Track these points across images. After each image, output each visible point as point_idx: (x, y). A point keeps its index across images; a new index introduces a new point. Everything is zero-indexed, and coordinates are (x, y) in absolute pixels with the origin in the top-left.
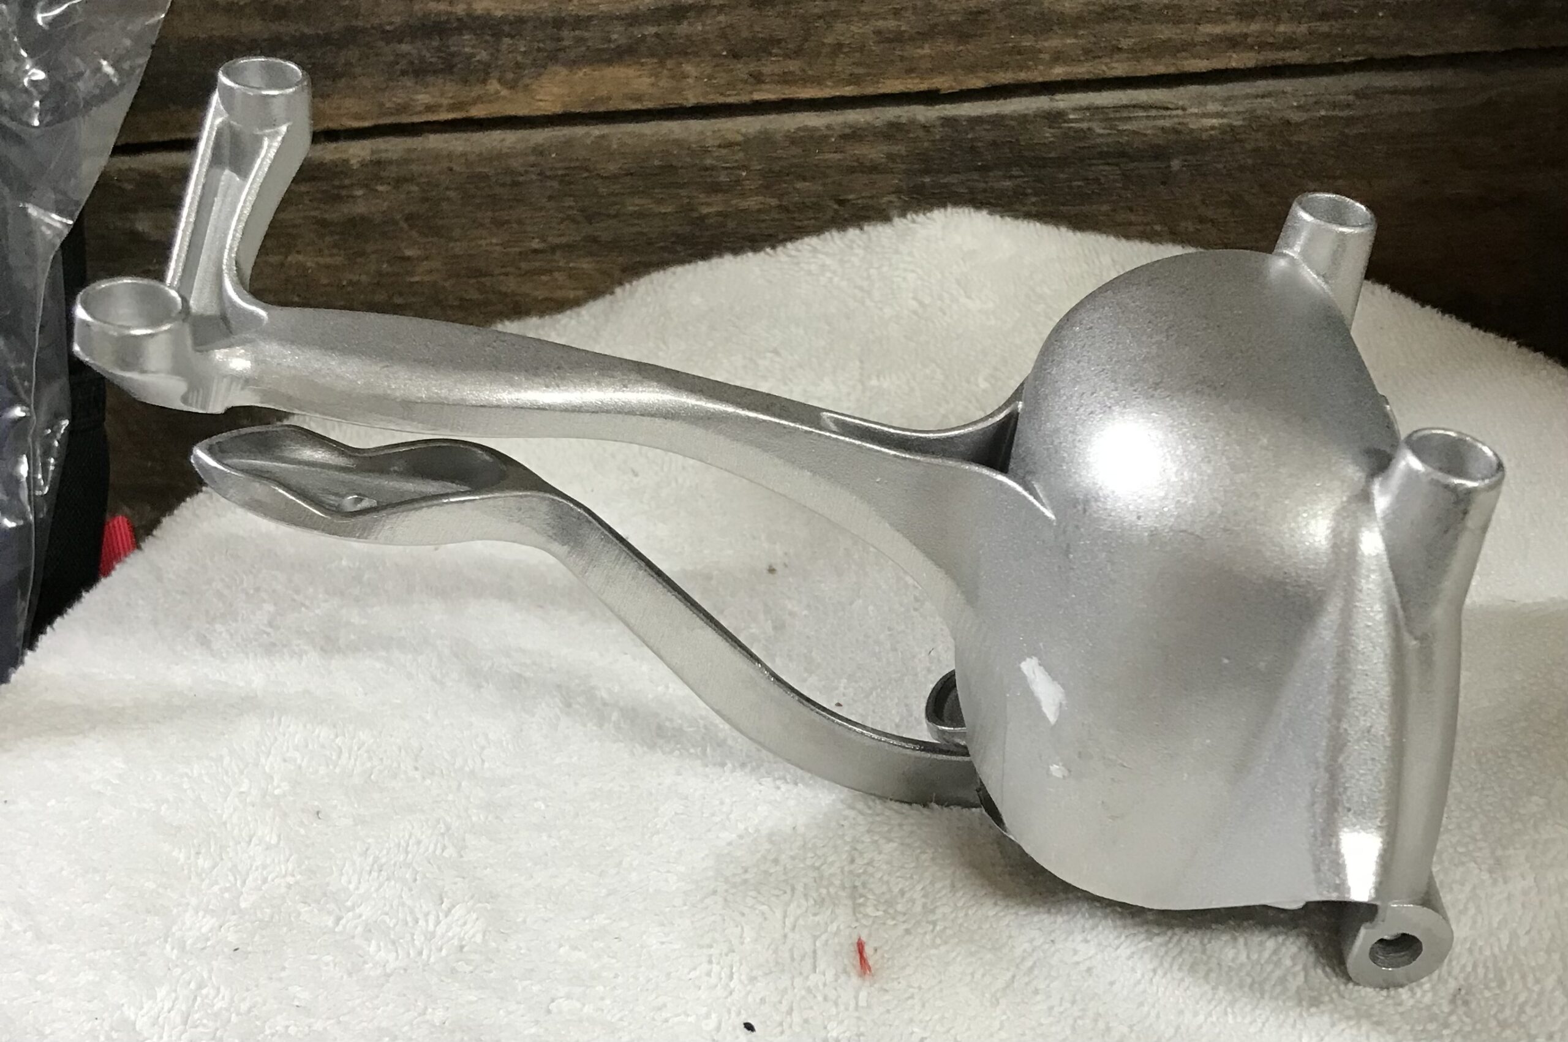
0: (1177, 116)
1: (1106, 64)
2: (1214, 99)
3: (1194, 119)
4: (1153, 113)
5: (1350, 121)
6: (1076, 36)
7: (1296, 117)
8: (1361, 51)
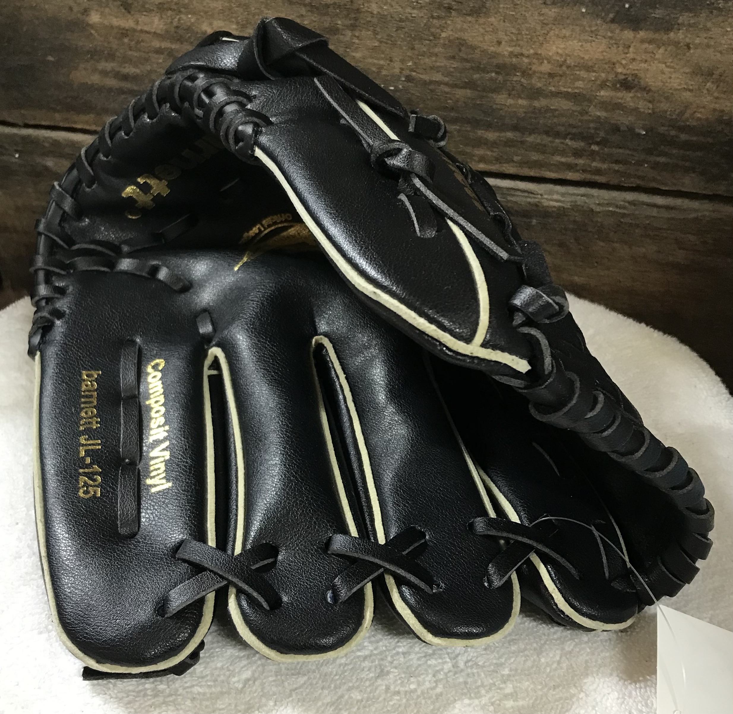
0: (538, 198)
1: (506, 167)
2: (558, 193)
3: (546, 201)
4: (526, 194)
5: (624, 215)
6: (492, 151)
7: (598, 209)
8: (634, 182)
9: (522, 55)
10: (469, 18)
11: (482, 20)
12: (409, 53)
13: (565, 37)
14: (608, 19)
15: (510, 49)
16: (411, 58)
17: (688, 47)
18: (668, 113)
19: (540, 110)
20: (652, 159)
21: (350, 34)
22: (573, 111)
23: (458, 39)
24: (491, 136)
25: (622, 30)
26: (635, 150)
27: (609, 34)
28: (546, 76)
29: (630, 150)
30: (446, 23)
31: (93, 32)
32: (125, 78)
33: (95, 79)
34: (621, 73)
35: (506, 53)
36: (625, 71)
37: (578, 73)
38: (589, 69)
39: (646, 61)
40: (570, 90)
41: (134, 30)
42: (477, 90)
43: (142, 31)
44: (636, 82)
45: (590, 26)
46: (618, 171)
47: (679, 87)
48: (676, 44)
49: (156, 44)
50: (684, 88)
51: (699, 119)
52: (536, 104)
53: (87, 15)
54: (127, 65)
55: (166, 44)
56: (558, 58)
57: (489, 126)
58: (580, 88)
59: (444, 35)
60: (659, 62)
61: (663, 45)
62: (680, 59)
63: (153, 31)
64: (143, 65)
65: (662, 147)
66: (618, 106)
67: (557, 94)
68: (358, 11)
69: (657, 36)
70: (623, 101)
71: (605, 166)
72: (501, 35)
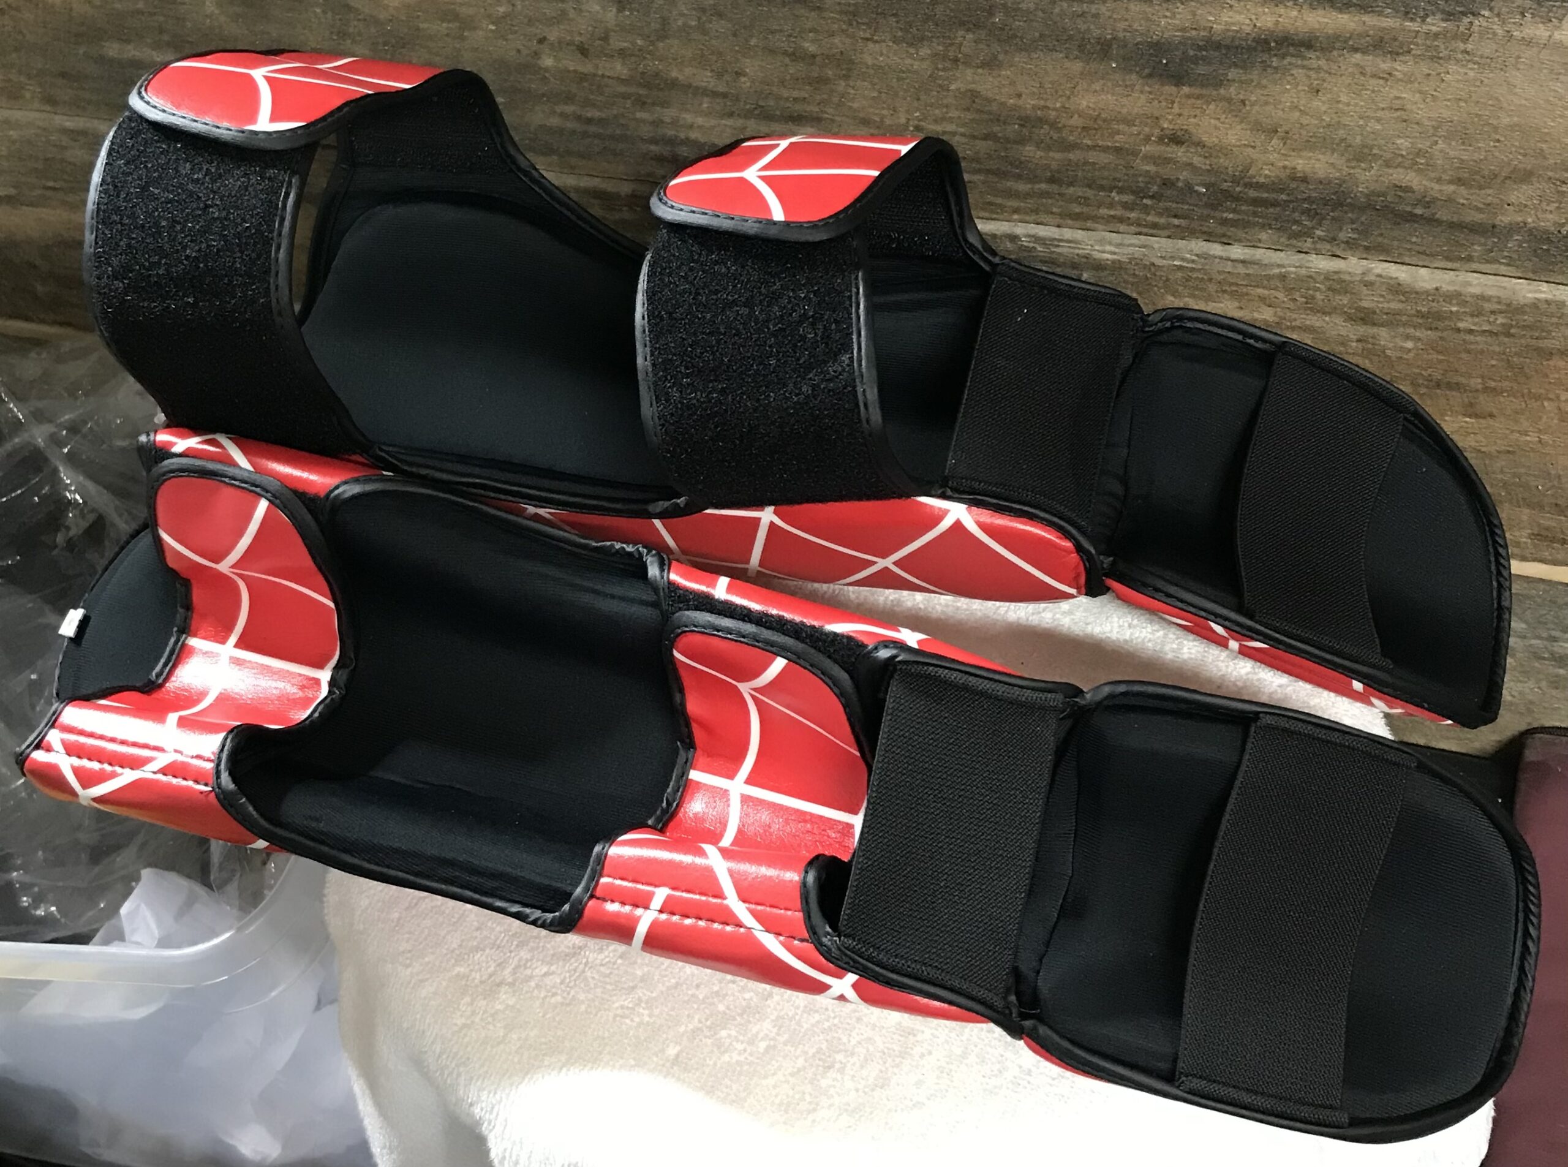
9: (1048, 108)
10: (980, 71)
11: (995, 73)
12: (916, 104)
13: (1096, 91)
14: (1144, 74)
15: (1032, 102)
16: (918, 110)
17: (1243, 102)
18: (1230, 169)
19: (1077, 165)
20: (1217, 214)
21: (844, 84)
22: (1117, 165)
23: (970, 91)
24: (1022, 187)
25: (1162, 85)
26: (1196, 206)
27: (1147, 88)
28: (1079, 130)
29: (1190, 205)
30: (954, 75)
31: (547, 75)
32: (589, 121)
33: (555, 121)
34: (1168, 128)
35: (1028, 106)
36: (1171, 127)
37: (1116, 126)
38: (1130, 123)
39: (1195, 116)
40: (1110, 144)
41: (595, 75)
42: (998, 141)
43: (603, 76)
44: (1187, 137)
45: (1124, 80)
46: (1178, 226)
47: (1238, 143)
48: (1229, 100)
49: (622, 89)
50: (1245, 145)
51: (1266, 176)
52: (1071, 156)
53: (538, 59)
54: (588, 109)
55: (632, 90)
56: (1091, 112)
57: (1019, 177)
58: (1120, 142)
59: (953, 87)
60: (1211, 118)
61: (1215, 101)
62: (1236, 116)
63: (616, 76)
64: (608, 108)
65: (1228, 203)
66: (1167, 161)
67: (1094, 147)
68: (851, 62)
69: (1204, 92)
70: (1174, 156)
71: (1162, 221)
72: (1020, 88)
